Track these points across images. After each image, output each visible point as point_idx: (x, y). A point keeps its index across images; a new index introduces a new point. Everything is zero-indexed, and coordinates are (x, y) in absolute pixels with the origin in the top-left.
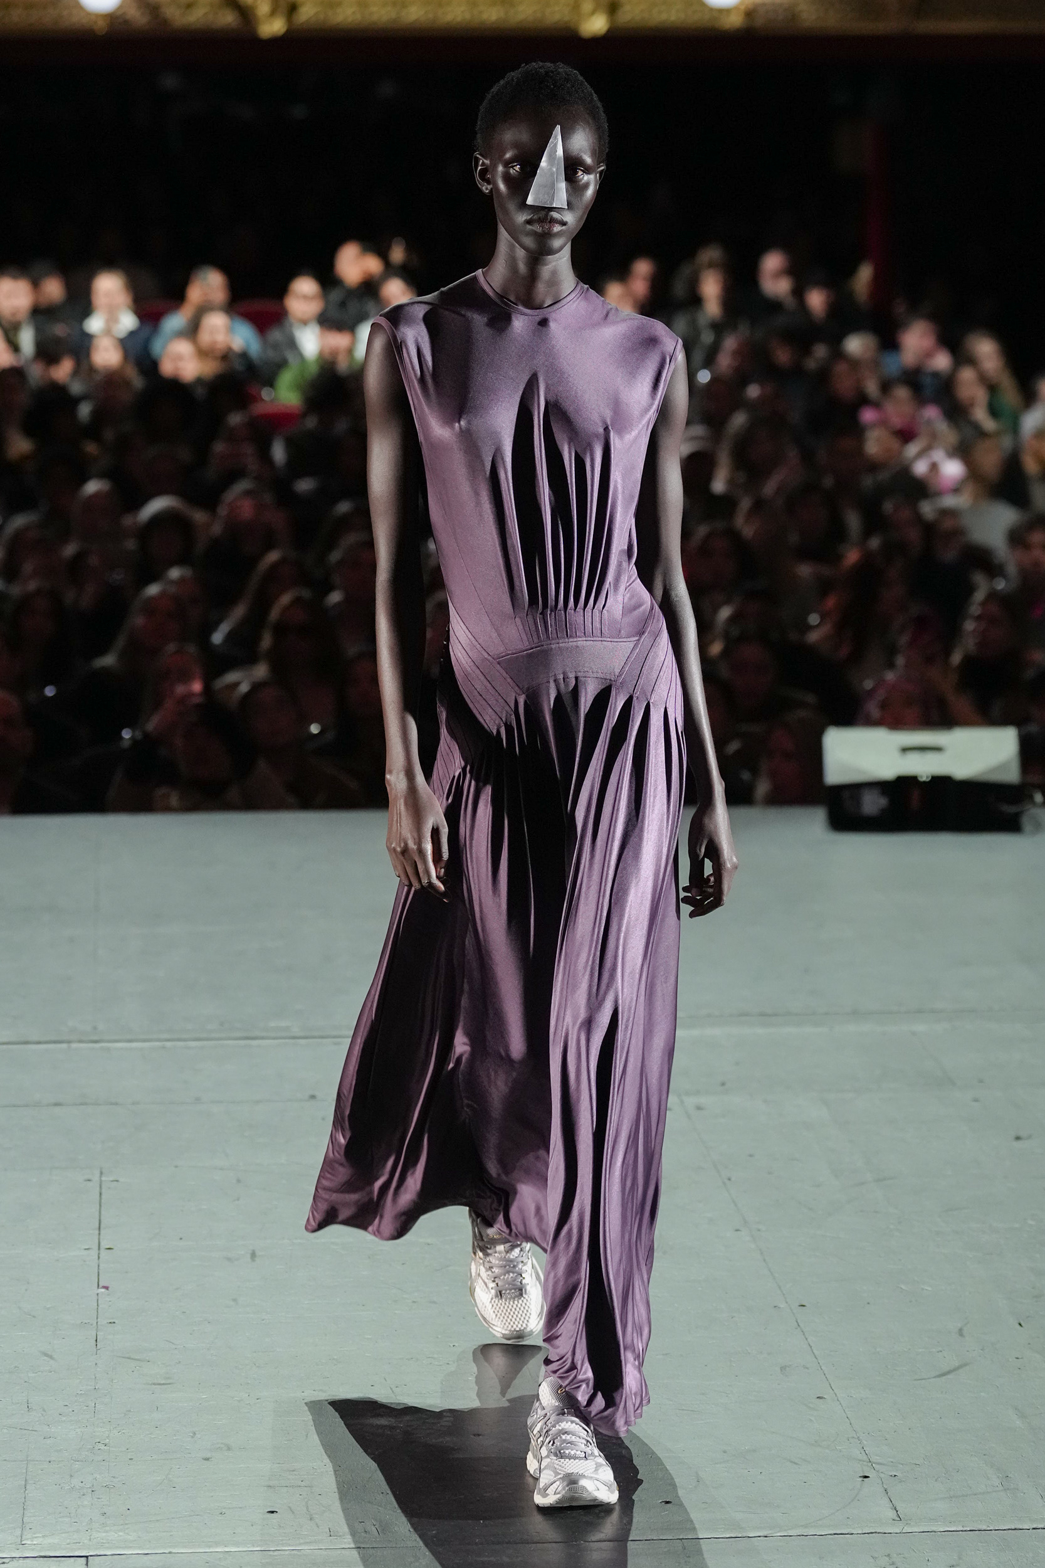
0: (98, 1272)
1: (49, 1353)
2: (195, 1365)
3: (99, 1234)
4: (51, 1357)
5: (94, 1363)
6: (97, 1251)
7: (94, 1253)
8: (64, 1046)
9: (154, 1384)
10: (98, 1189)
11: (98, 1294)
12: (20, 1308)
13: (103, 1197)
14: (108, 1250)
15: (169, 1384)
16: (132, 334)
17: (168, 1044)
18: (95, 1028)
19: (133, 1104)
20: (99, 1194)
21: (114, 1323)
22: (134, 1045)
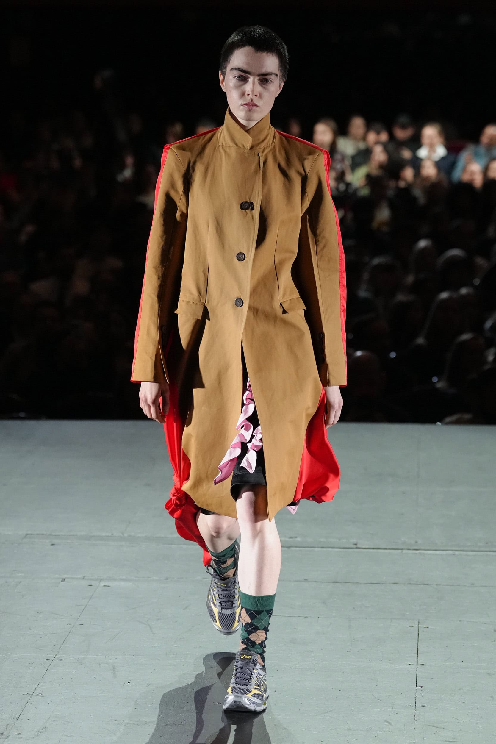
0: (417, 678)
1: (389, 721)
2: (470, 732)
3: (417, 656)
4: (390, 723)
5: (413, 728)
6: (416, 666)
7: (414, 667)
8: (400, 551)
9: (447, 741)
10: (417, 631)
11: (416, 690)
12: (373, 695)
13: (419, 636)
14: (422, 666)
15: (455, 742)
16: (443, 159)
17: (457, 553)
18: (416, 542)
19: (437, 585)
20: (417, 634)
21: (425, 706)
22: (438, 552)
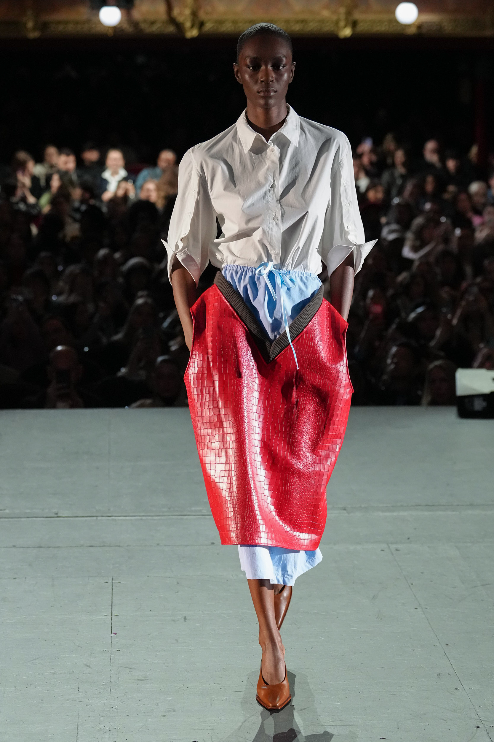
0: (112, 626)
1: (88, 665)
2: (158, 671)
3: (112, 608)
4: (89, 667)
5: (110, 670)
6: (111, 617)
7: (110, 617)
8: (95, 518)
9: (138, 680)
10: (111, 587)
11: (111, 637)
12: (74, 643)
13: (113, 590)
14: (116, 616)
15: (146, 680)
17: (144, 518)
18: (109, 510)
19: (127, 546)
20: (111, 589)
21: (119, 650)
22: (127, 518)
